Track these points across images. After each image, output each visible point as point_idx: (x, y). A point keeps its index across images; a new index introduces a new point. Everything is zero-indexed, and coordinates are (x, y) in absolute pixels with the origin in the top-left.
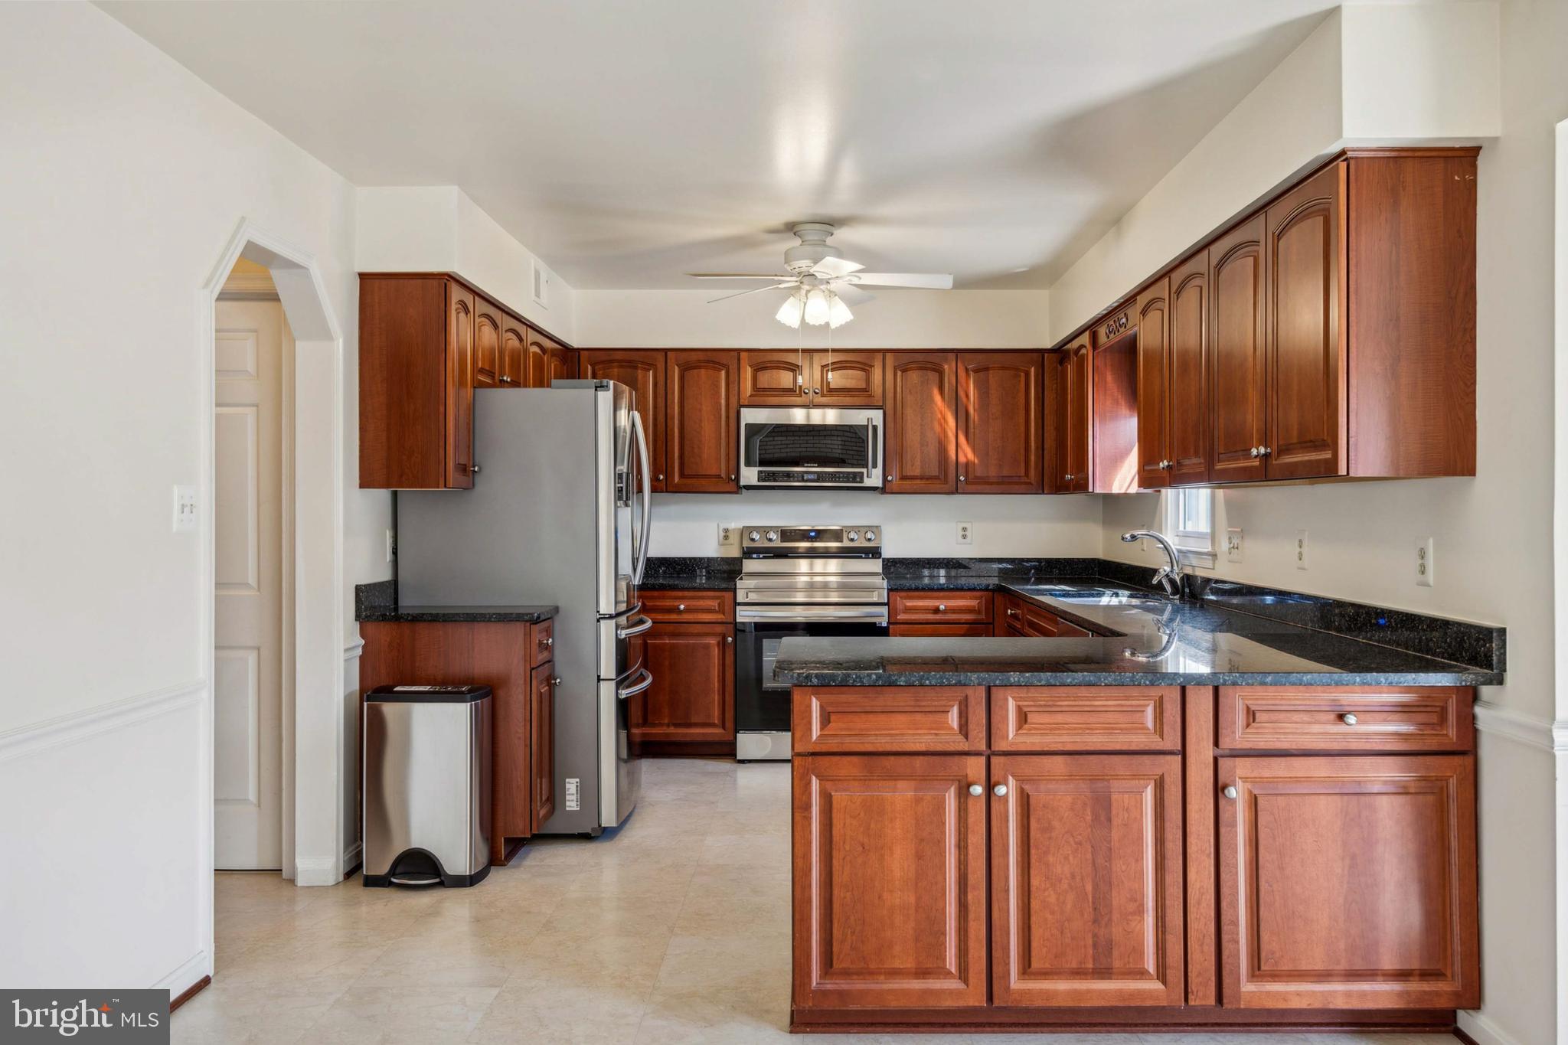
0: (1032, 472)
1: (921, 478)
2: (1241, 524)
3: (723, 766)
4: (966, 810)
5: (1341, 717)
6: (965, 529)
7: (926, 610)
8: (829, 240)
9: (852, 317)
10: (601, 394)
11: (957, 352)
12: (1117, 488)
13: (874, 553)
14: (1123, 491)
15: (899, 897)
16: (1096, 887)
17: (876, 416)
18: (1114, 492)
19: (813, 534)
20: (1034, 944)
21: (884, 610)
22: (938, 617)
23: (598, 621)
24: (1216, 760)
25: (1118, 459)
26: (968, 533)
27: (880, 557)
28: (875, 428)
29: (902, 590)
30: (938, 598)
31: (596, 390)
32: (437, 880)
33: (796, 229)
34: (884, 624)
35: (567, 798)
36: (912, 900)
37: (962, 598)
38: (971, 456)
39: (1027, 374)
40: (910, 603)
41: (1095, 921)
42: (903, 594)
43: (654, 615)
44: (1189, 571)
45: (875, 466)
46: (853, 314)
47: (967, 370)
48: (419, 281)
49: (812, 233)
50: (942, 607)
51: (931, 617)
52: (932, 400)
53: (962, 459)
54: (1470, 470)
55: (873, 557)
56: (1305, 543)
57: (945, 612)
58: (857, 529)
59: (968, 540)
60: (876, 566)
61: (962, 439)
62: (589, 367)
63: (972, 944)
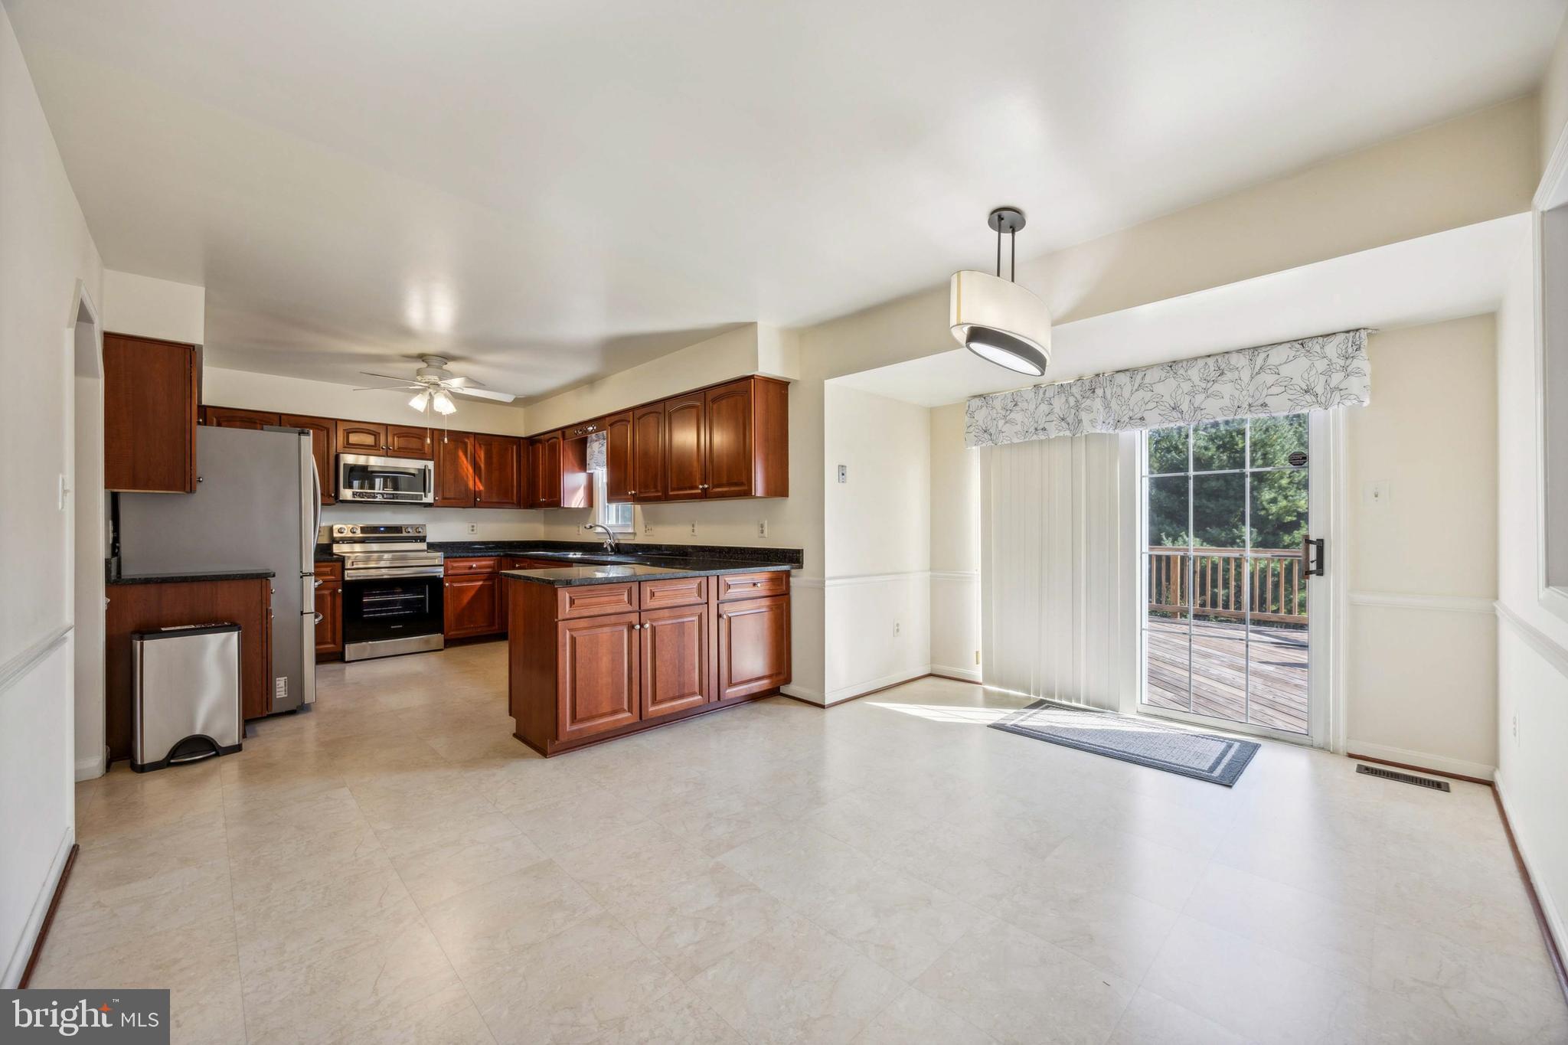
0: (515, 498)
1: (454, 499)
2: (651, 520)
3: (337, 666)
4: (631, 637)
5: (754, 584)
6: (473, 526)
7: (465, 567)
8: (445, 367)
9: (455, 410)
10: (303, 437)
11: (475, 435)
12: (573, 505)
13: (423, 539)
14: (576, 507)
15: (605, 680)
16: (679, 662)
17: (431, 465)
18: (573, 506)
19: (382, 529)
20: (657, 690)
21: (442, 569)
22: (472, 571)
23: (301, 577)
24: (718, 605)
25: (575, 490)
26: (475, 528)
27: (425, 541)
28: (430, 470)
29: (452, 557)
30: (472, 561)
31: (299, 435)
32: (214, 753)
33: (424, 358)
34: (442, 576)
35: (278, 690)
36: (610, 680)
37: (485, 561)
38: (482, 488)
39: (512, 449)
40: (455, 565)
41: (679, 675)
42: (451, 560)
43: (323, 578)
44: (617, 542)
45: (430, 492)
46: (456, 408)
47: (480, 444)
48: (166, 347)
49: (435, 362)
50: (474, 566)
51: (467, 571)
52: (458, 456)
53: (477, 489)
54: (786, 495)
55: (420, 542)
56: (696, 526)
57: (475, 568)
58: (412, 526)
59: (475, 532)
60: (424, 546)
61: (477, 480)
62: (215, 419)
63: (634, 695)
